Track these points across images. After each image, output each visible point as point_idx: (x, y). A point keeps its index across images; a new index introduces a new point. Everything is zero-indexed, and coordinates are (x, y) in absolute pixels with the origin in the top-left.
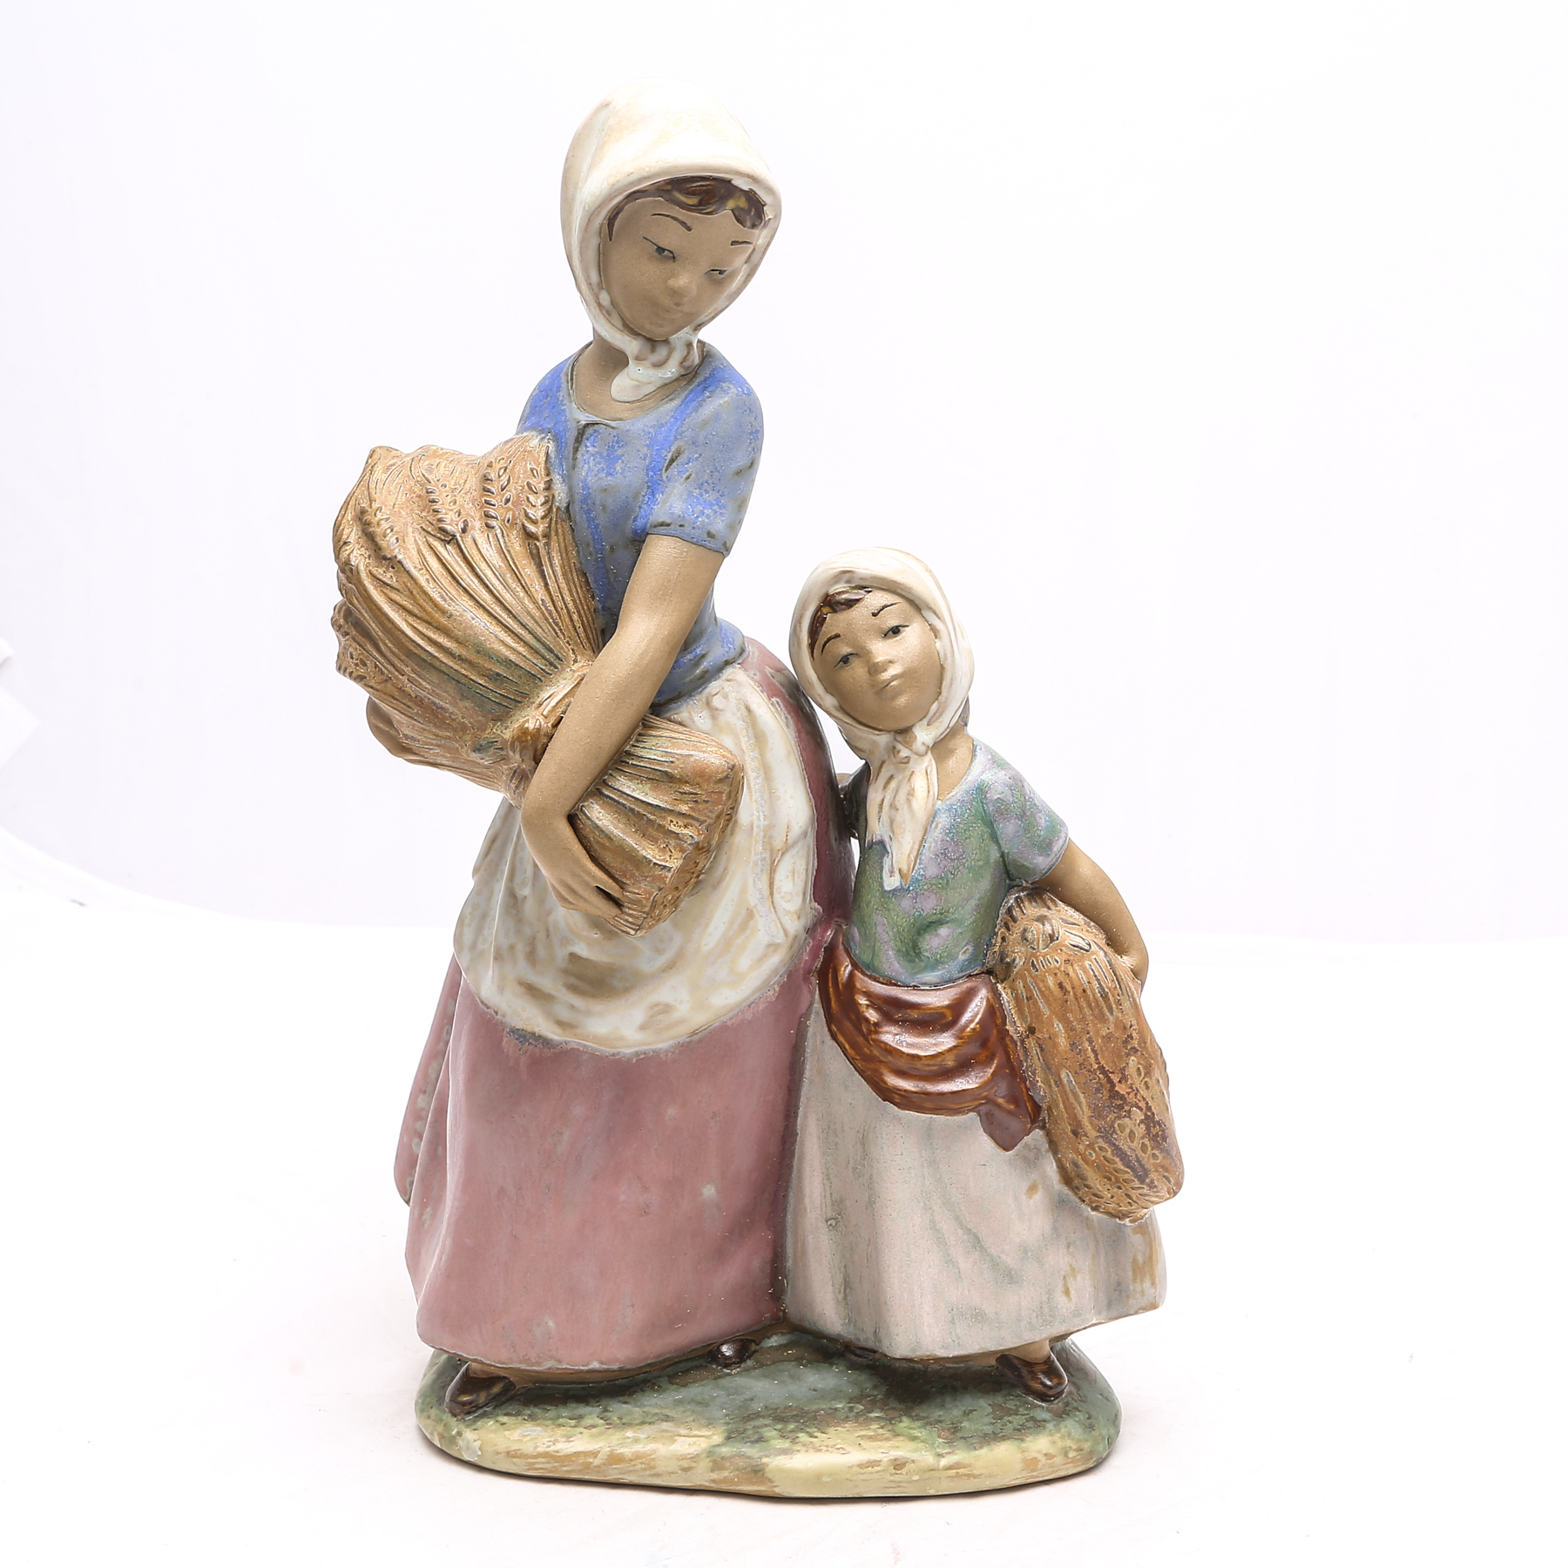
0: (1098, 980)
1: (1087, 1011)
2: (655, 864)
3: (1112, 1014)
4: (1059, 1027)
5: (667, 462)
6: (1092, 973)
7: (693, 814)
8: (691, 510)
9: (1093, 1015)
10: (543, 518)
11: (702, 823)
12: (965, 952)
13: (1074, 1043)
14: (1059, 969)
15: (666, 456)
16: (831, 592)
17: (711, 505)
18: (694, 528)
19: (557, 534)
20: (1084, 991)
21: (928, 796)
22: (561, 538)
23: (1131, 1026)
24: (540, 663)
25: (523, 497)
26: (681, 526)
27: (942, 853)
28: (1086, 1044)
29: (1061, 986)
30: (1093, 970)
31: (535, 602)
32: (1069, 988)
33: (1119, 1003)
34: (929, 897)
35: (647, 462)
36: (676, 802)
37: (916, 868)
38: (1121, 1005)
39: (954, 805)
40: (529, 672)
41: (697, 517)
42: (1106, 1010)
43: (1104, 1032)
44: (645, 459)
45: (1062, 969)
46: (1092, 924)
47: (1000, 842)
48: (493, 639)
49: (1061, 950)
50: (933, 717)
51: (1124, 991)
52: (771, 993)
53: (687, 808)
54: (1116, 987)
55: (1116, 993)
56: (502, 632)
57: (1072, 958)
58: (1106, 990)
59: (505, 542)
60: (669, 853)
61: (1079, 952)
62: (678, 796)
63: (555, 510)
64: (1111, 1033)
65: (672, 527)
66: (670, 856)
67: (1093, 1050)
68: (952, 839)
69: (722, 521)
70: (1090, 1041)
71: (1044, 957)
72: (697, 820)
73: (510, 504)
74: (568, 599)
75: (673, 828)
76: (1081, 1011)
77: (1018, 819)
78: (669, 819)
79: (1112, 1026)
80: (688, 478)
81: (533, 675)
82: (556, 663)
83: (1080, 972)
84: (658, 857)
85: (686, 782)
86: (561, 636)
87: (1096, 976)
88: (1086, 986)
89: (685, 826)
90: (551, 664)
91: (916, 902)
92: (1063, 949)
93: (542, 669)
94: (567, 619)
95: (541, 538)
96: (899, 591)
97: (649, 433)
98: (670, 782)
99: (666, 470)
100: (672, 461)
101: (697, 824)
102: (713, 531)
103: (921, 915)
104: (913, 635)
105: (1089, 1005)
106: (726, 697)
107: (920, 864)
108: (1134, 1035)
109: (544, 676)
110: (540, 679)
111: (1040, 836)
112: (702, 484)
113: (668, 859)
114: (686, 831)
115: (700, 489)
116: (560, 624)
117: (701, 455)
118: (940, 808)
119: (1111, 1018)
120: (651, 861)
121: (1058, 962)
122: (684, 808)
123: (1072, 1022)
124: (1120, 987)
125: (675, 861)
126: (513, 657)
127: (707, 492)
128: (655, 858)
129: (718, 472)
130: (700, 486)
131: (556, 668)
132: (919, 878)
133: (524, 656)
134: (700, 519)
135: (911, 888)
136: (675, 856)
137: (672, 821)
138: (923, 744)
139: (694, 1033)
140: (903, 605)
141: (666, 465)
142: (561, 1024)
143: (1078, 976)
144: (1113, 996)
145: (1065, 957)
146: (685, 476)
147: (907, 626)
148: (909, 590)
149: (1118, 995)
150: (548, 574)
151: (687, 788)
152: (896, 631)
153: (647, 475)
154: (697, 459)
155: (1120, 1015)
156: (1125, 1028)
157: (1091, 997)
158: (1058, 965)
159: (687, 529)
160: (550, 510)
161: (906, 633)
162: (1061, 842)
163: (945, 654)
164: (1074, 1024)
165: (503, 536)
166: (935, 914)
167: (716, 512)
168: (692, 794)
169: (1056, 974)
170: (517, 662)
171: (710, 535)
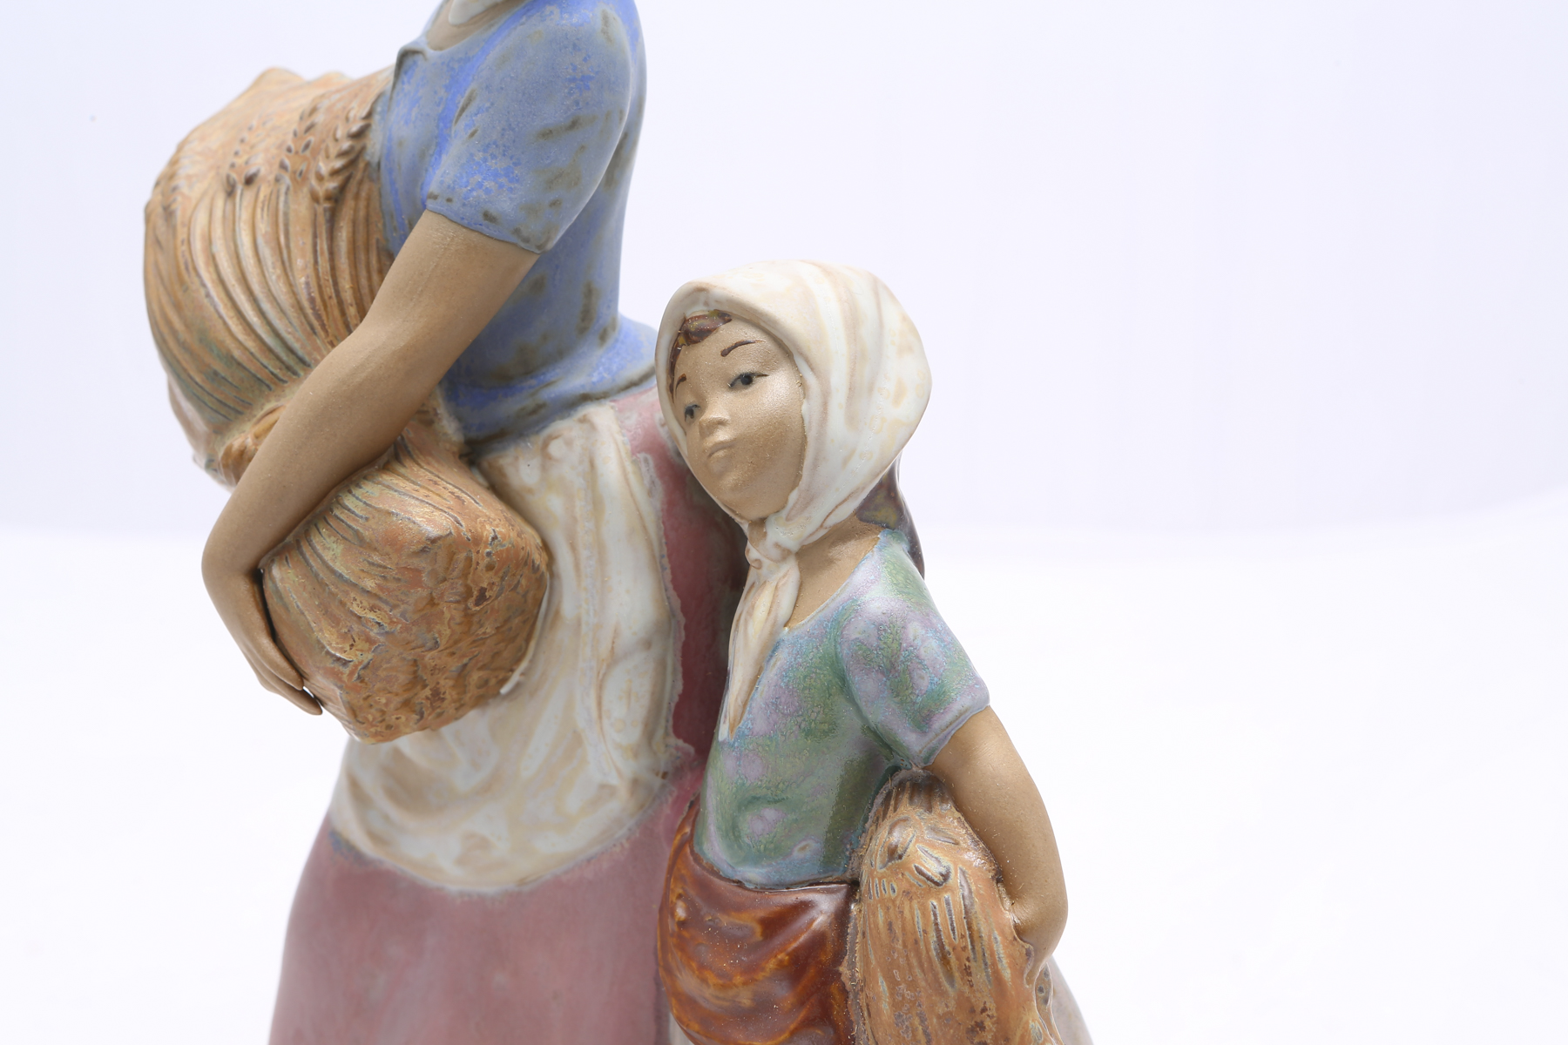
0: (938, 931)
1: (917, 971)
2: (328, 653)
3: (952, 985)
4: (882, 986)
5: (459, 110)
6: (933, 918)
7: (380, 594)
8: (465, 180)
9: (926, 981)
10: (335, 173)
11: (394, 607)
12: (803, 848)
13: (900, 1016)
14: (894, 901)
15: (459, 103)
16: (689, 315)
17: (496, 175)
18: (464, 205)
19: (357, 197)
20: (916, 942)
21: (767, 619)
22: (362, 204)
23: (984, 1010)
24: (273, 366)
25: (323, 146)
26: (449, 200)
27: (773, 703)
28: (917, 1021)
29: (890, 926)
30: (935, 915)
31: (291, 286)
32: (898, 931)
33: (967, 971)
34: (753, 762)
35: (441, 109)
36: (362, 575)
37: (744, 718)
38: (970, 974)
39: (802, 638)
40: (254, 376)
41: (471, 191)
42: (943, 979)
43: (941, 1010)
44: (439, 105)
45: (898, 902)
46: (982, 845)
47: (858, 702)
48: (220, 326)
49: (903, 874)
50: (792, 509)
51: (979, 955)
52: (618, 849)
53: (373, 585)
54: (964, 948)
55: (965, 955)
56: (235, 319)
57: (914, 889)
58: (947, 948)
59: (286, 202)
60: (352, 642)
61: (925, 883)
62: (366, 567)
63: (361, 165)
64: (951, 1013)
65: (439, 200)
66: (352, 645)
67: (925, 1032)
68: (787, 685)
69: (511, 199)
70: (922, 1021)
71: (880, 879)
72: (386, 603)
73: (308, 153)
74: (346, 284)
75: (356, 609)
76: (910, 971)
77: (883, 673)
78: (352, 595)
79: (952, 1004)
80: (472, 135)
81: (259, 379)
82: (298, 368)
83: (918, 913)
84: (334, 645)
85: (375, 549)
86: (322, 334)
87: (937, 924)
88: (920, 935)
89: (372, 609)
90: (288, 368)
91: (739, 765)
92: (907, 873)
93: (272, 373)
94: (336, 313)
95: (321, 200)
96: (762, 324)
97: (453, 69)
98: (361, 546)
99: (456, 122)
100: (463, 110)
101: (387, 608)
102: (493, 211)
103: (743, 784)
104: (776, 388)
105: (921, 965)
106: (569, 443)
107: (750, 713)
108: (988, 1023)
109: (275, 384)
110: (268, 386)
111: (914, 703)
112: (488, 146)
113: (348, 648)
114: (371, 616)
115: (485, 151)
116: (324, 317)
117: (492, 104)
118: (785, 638)
119: (950, 990)
120: (323, 647)
121: (894, 892)
122: (370, 584)
123: (898, 984)
124: (973, 948)
125: (359, 653)
126: (237, 353)
127: (494, 157)
128: (330, 644)
129: (513, 130)
130: (486, 148)
131: (295, 373)
132: (746, 732)
133: (252, 354)
134: (475, 194)
135: (736, 745)
136: (359, 647)
137: (355, 599)
138: (777, 545)
139: (522, 882)
140: (767, 343)
141: (457, 114)
142: (374, 837)
143: (913, 918)
144: (958, 959)
145: (905, 885)
146: (470, 132)
147: (766, 375)
148: (774, 322)
149: (968, 959)
150: (322, 249)
151: (376, 558)
152: (747, 379)
153: (438, 126)
154: (487, 109)
155: (966, 989)
156: (973, 1011)
157: (924, 952)
158: (893, 896)
159: (456, 205)
160: (352, 164)
161: (759, 383)
162: (949, 717)
163: (810, 422)
164: (902, 986)
165: (286, 193)
166: (760, 787)
167: (501, 186)
168: (379, 566)
169: (888, 909)
170: (240, 360)
171: (487, 216)
